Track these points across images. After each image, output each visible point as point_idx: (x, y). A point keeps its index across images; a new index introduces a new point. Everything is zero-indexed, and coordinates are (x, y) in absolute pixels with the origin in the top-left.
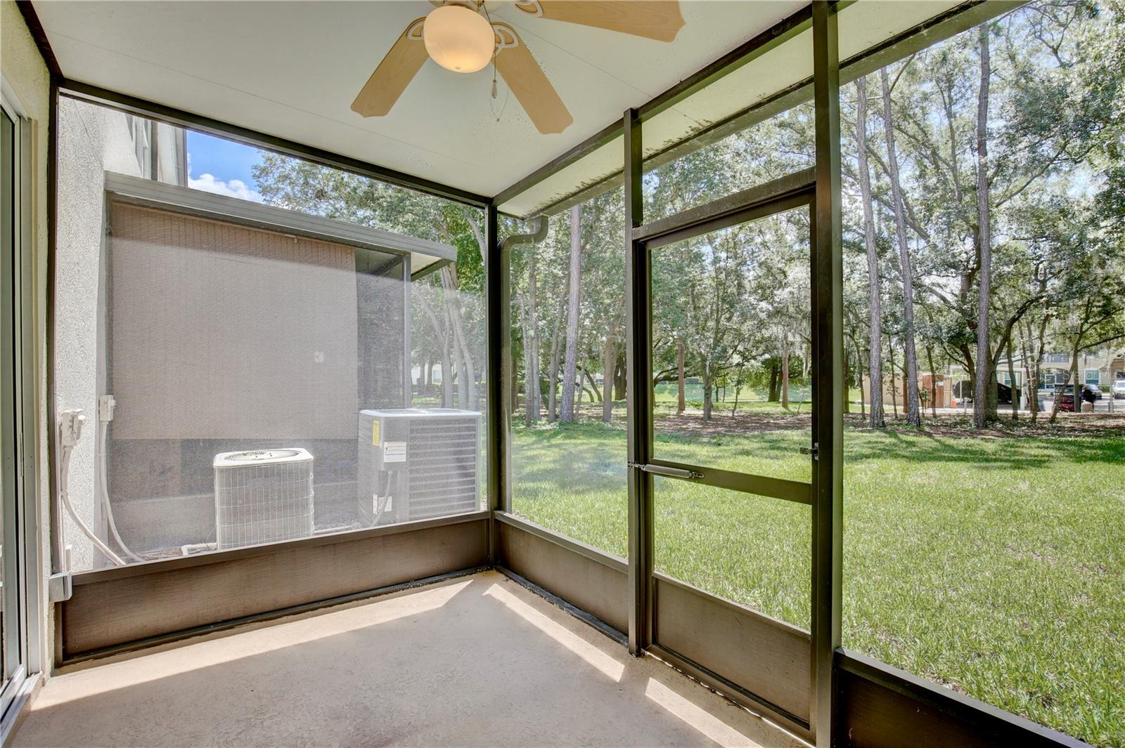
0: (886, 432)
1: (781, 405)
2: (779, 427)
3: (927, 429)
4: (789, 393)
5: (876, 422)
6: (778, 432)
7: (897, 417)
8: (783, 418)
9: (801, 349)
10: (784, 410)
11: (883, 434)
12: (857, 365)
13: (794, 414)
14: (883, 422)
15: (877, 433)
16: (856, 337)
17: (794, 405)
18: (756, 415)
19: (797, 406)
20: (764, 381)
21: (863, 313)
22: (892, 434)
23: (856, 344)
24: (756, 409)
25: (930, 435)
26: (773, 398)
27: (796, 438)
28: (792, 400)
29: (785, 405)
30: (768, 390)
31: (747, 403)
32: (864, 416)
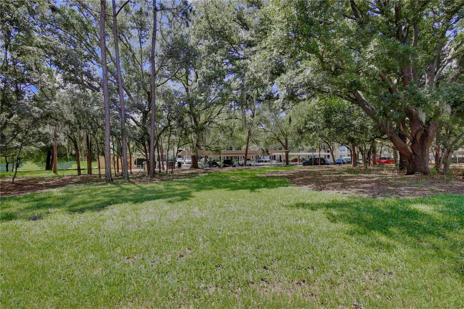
0: (114, 184)
1: (52, 172)
2: (48, 186)
3: (132, 180)
4: (57, 165)
5: (108, 179)
6: (47, 190)
7: (116, 175)
8: (52, 180)
9: (65, 141)
10: (54, 174)
11: (113, 186)
12: (96, 150)
13: (60, 177)
14: (112, 179)
15: (109, 185)
16: (96, 136)
17: (61, 172)
18: (34, 179)
19: (63, 172)
20: (43, 159)
21: (101, 122)
22: (116, 184)
23: (96, 139)
24: (34, 175)
25: (133, 183)
26: (48, 168)
27: (60, 194)
28: (60, 168)
29: (55, 172)
30: (45, 164)
31: (29, 172)
32: (100, 175)
